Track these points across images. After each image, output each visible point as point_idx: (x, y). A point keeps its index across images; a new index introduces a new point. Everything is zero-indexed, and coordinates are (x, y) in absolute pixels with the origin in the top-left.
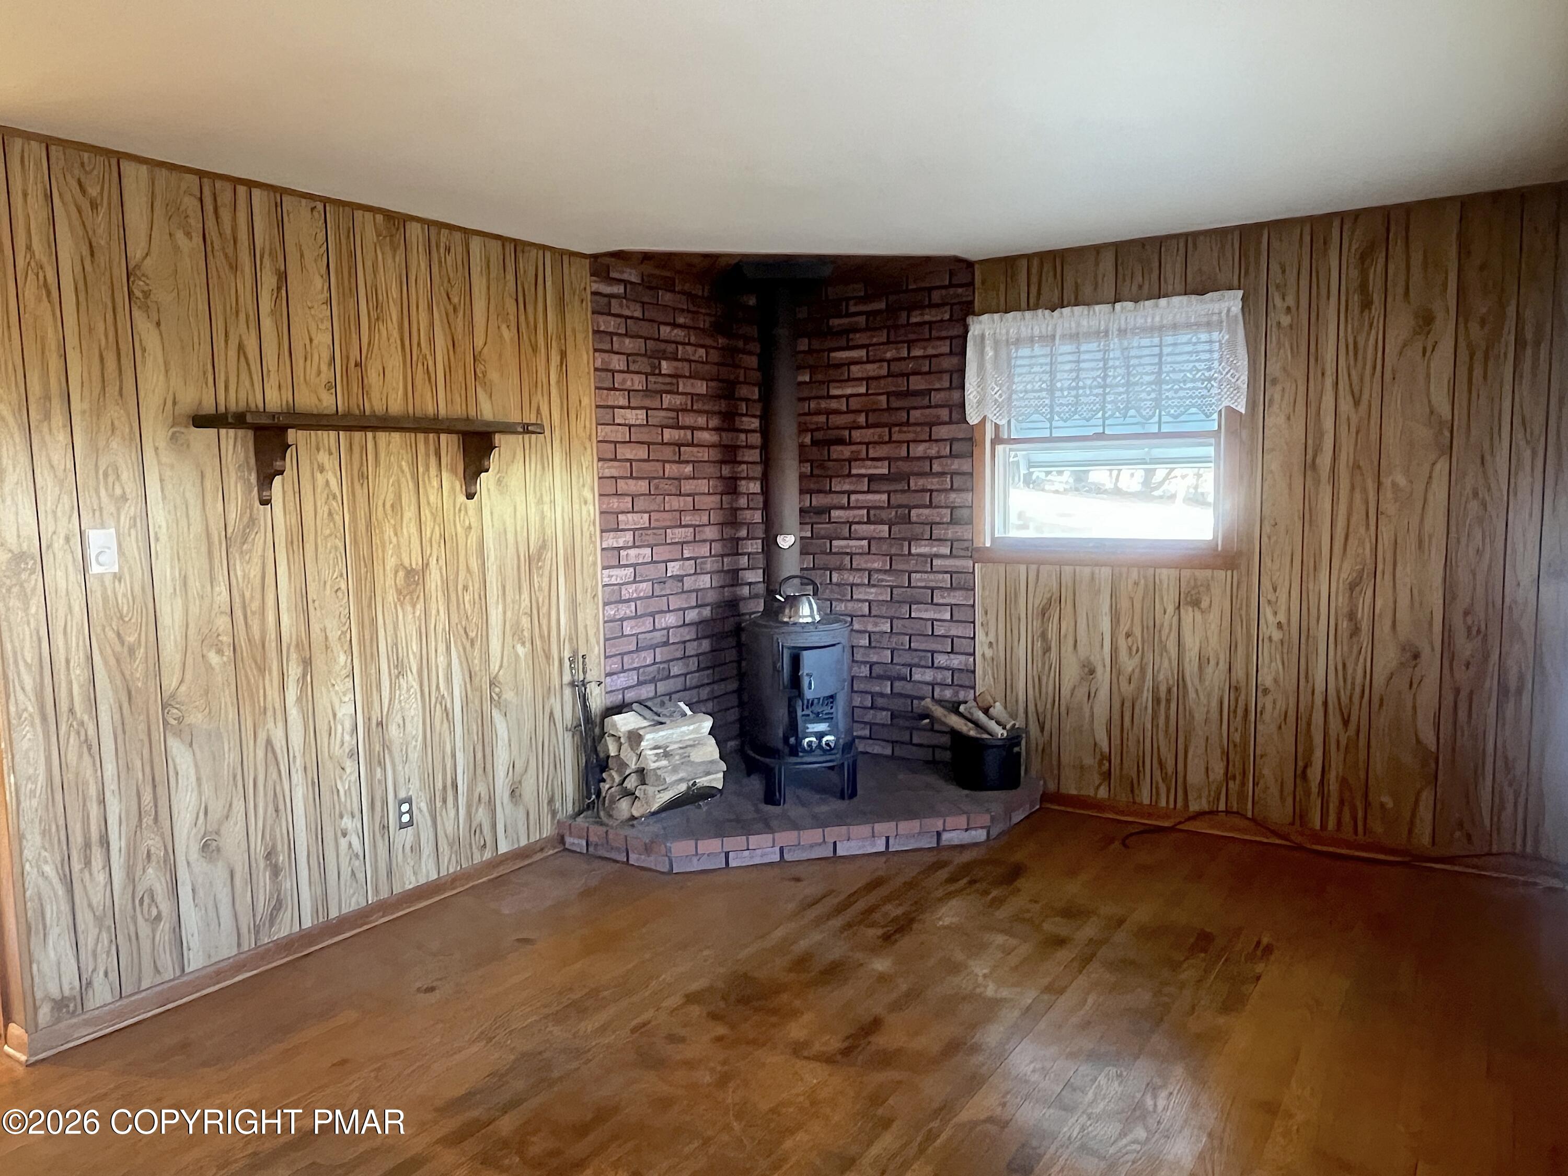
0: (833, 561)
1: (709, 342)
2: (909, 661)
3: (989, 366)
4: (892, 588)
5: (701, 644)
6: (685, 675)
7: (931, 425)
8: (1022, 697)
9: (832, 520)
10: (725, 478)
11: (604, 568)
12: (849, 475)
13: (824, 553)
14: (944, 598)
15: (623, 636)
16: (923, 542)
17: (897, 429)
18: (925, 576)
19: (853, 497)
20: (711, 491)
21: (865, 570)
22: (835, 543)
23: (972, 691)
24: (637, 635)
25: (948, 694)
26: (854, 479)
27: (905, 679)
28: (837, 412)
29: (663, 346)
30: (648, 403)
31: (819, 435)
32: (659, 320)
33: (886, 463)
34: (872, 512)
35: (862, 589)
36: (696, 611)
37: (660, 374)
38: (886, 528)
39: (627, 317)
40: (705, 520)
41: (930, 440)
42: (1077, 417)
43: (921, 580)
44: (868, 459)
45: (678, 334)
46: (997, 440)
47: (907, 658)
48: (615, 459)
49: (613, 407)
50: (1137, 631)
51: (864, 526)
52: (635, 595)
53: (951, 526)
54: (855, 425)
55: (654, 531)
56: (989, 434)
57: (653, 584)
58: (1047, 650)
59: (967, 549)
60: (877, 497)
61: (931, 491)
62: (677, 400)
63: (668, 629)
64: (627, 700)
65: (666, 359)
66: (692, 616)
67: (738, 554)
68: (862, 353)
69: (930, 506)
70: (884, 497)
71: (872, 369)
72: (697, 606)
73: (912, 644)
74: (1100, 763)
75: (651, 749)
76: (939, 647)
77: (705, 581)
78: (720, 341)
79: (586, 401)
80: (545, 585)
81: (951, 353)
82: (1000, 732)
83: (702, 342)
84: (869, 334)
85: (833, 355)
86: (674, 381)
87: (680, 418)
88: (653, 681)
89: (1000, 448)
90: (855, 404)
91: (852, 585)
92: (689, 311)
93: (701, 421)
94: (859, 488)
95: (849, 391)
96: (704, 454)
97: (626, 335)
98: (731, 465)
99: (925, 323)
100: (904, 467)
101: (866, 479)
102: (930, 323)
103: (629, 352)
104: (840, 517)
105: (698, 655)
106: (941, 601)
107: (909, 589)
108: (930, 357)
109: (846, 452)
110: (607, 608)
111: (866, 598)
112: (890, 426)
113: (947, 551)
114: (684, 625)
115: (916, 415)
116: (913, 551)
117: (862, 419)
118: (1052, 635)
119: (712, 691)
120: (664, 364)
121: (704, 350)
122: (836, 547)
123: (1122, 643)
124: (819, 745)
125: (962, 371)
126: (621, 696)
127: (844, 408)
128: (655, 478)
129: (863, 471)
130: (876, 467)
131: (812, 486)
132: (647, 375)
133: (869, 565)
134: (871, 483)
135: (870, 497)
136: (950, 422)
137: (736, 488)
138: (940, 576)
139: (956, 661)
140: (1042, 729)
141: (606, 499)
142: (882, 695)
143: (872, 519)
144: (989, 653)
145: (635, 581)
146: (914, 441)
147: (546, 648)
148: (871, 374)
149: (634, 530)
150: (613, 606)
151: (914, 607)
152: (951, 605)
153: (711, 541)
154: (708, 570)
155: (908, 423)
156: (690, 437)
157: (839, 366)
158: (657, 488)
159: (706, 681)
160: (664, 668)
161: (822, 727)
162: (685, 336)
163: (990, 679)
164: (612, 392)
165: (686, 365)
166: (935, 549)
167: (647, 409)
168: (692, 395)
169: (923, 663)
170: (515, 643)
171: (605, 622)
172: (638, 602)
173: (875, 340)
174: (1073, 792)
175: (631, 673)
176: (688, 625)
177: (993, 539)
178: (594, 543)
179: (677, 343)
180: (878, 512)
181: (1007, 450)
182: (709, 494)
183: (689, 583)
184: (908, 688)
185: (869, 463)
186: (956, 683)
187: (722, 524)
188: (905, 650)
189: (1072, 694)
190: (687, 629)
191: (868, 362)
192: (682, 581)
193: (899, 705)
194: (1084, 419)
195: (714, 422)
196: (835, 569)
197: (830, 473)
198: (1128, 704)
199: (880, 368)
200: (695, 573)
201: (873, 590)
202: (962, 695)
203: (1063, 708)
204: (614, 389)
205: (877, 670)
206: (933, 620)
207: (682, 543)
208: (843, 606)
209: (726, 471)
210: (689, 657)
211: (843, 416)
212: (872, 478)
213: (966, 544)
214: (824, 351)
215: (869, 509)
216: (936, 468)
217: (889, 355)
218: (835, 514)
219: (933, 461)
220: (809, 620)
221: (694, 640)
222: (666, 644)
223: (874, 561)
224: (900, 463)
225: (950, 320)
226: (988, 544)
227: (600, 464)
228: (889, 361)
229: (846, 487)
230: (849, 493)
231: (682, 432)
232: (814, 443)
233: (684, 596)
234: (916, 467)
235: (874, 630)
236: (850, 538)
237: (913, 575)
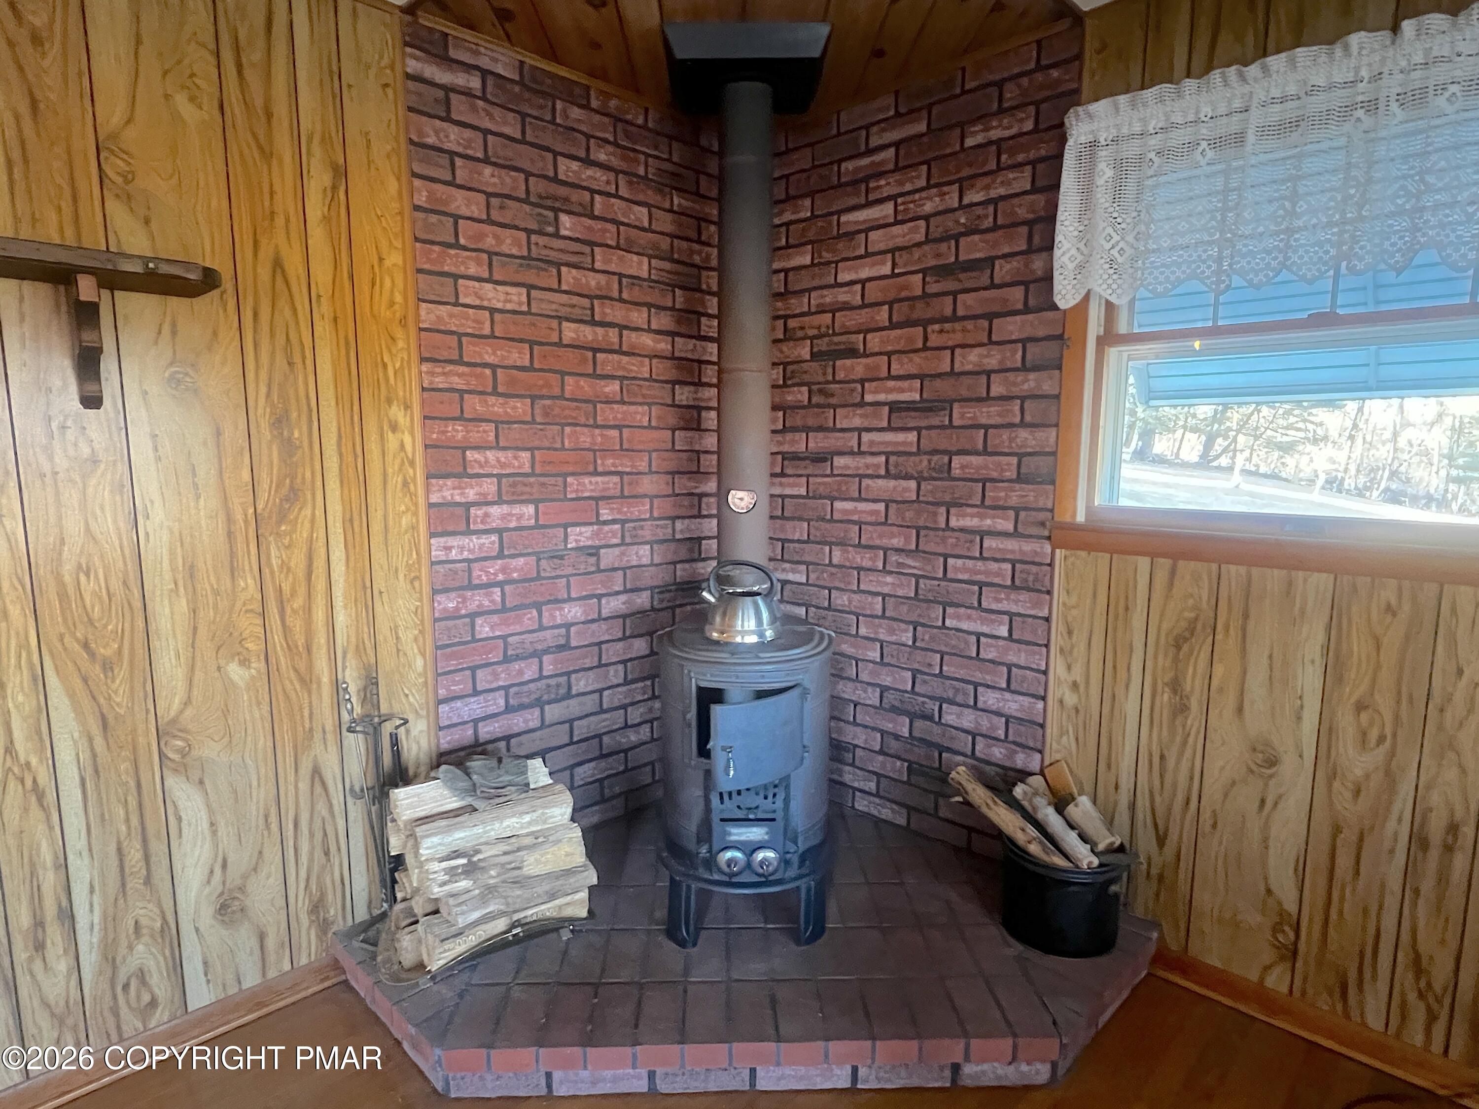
0: (837, 531)
1: (651, 197)
2: (939, 692)
3: (1102, 198)
4: (918, 577)
5: (630, 647)
6: (601, 691)
7: (991, 317)
8: (1126, 784)
9: (835, 472)
10: (679, 406)
11: (432, 535)
12: (862, 404)
13: (823, 519)
14: (999, 600)
15: (474, 640)
16: (969, 510)
17: (937, 327)
18: (970, 563)
19: (866, 437)
20: (654, 423)
21: (878, 548)
22: (838, 505)
23: (1038, 756)
24: (504, 638)
25: (998, 753)
26: (869, 409)
27: (929, 718)
28: (847, 307)
29: (563, 191)
30: (530, 277)
31: (822, 345)
32: (558, 149)
33: (917, 383)
34: (892, 459)
35: (872, 577)
36: (623, 598)
37: (557, 235)
38: (913, 484)
39: (486, 132)
40: (643, 466)
41: (991, 342)
42: (1285, 275)
43: (965, 570)
44: (890, 377)
45: (597, 177)
46: (1109, 338)
47: (936, 687)
48: (460, 362)
49: (456, 277)
50: (1384, 703)
51: (880, 482)
52: (501, 577)
53: (1017, 486)
54: (873, 326)
55: (542, 479)
56: (1094, 328)
57: (539, 560)
58: (1181, 709)
59: (1043, 524)
60: (900, 437)
61: (987, 428)
62: (593, 281)
63: (568, 626)
64: (483, 736)
65: (569, 213)
66: (614, 605)
67: (700, 516)
68: (887, 209)
69: (985, 452)
70: (912, 436)
71: (900, 234)
72: (626, 591)
73: (945, 668)
74: (1276, 929)
75: (442, 860)
76: (988, 680)
77: (643, 554)
78: (676, 201)
79: (394, 259)
80: (298, 560)
81: (1034, 190)
82: (1086, 858)
83: (641, 197)
84: (897, 176)
85: (844, 218)
86: (587, 249)
87: (597, 309)
88: (539, 703)
89: (1113, 353)
90: (874, 292)
91: (859, 569)
92: (616, 144)
93: (638, 317)
94: (875, 424)
95: (864, 274)
96: (641, 368)
97: (486, 161)
98: (692, 388)
99: (991, 143)
100: (944, 388)
101: (887, 408)
102: (999, 142)
103: (490, 190)
104: (847, 467)
105: (624, 662)
106: (994, 606)
107: (943, 583)
108: (995, 201)
109: (858, 367)
110: (438, 598)
111: (879, 589)
112: (925, 323)
113: (1009, 526)
114: (600, 619)
115: (968, 302)
116: (953, 523)
117: (882, 316)
118: (1193, 683)
119: (651, 710)
120: (564, 218)
121: (645, 210)
122: (839, 511)
123: (1346, 721)
124: (749, 865)
125: (1050, 218)
126: (470, 732)
127: (858, 300)
128: (542, 397)
129: (882, 397)
130: (902, 390)
131: (811, 422)
132: (529, 232)
133: (885, 542)
134: (894, 415)
135: (889, 437)
136: (1027, 310)
137: (699, 422)
138: (994, 566)
139: (1013, 705)
140: (1161, 841)
141: (437, 425)
142: (897, 737)
143: (892, 470)
144: (1071, 699)
145: (500, 555)
146: (963, 346)
147: (302, 666)
148: (900, 242)
149: (499, 477)
150: (453, 595)
151: (949, 610)
152: (1011, 615)
153: (652, 498)
154: (648, 538)
155: (955, 318)
156: (616, 340)
157: (851, 235)
158: (546, 414)
159: (640, 698)
160: (558, 685)
161: (755, 833)
162: (608, 182)
163: (1068, 741)
164: (452, 252)
165: (612, 228)
166: (988, 522)
167: (530, 287)
168: (621, 276)
169: (959, 699)
170: (222, 662)
171: (436, 620)
172: (507, 588)
173: (908, 187)
174: (1214, 961)
175: (490, 696)
176: (605, 619)
177: (1089, 509)
178: (413, 495)
179: (593, 192)
180: (901, 459)
181: (1125, 355)
182: (650, 427)
183: (608, 557)
184: (934, 733)
185: (891, 384)
186: (1011, 738)
187: (673, 473)
188: (935, 675)
189: (1226, 795)
190: (604, 626)
191: (897, 223)
192: (596, 554)
193: (919, 753)
194: (1303, 278)
195: (663, 321)
196: (837, 544)
197: (833, 401)
198: (1349, 836)
199: (915, 230)
200: (623, 543)
201: (889, 579)
202: (1020, 760)
203: (1206, 815)
204: (457, 246)
205: (890, 697)
206: (979, 635)
207: (597, 499)
208: (845, 598)
209: (683, 395)
210: (606, 665)
211: (854, 314)
212: (895, 407)
213: (1042, 516)
214: (832, 214)
215: (888, 454)
216: (997, 390)
217: (928, 207)
218: (839, 461)
219: (993, 376)
220: (753, 639)
221: (620, 640)
222: (564, 647)
223: (893, 536)
224: (938, 383)
225: (1036, 130)
226: (1081, 518)
227: (425, 367)
228: (927, 218)
229: (857, 422)
230: (860, 430)
231: (600, 331)
232: (815, 356)
233: (599, 577)
234: (964, 388)
235: (888, 639)
236: (860, 499)
237: (951, 561)
